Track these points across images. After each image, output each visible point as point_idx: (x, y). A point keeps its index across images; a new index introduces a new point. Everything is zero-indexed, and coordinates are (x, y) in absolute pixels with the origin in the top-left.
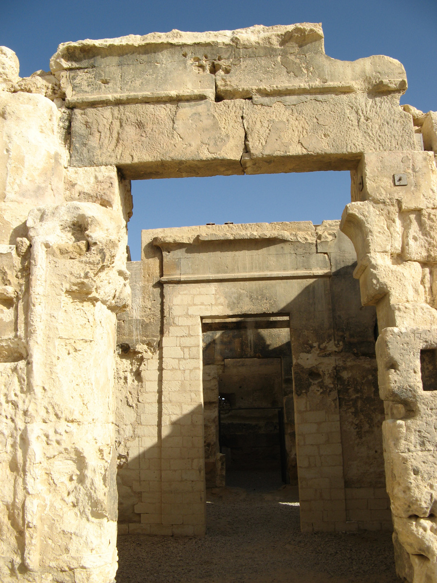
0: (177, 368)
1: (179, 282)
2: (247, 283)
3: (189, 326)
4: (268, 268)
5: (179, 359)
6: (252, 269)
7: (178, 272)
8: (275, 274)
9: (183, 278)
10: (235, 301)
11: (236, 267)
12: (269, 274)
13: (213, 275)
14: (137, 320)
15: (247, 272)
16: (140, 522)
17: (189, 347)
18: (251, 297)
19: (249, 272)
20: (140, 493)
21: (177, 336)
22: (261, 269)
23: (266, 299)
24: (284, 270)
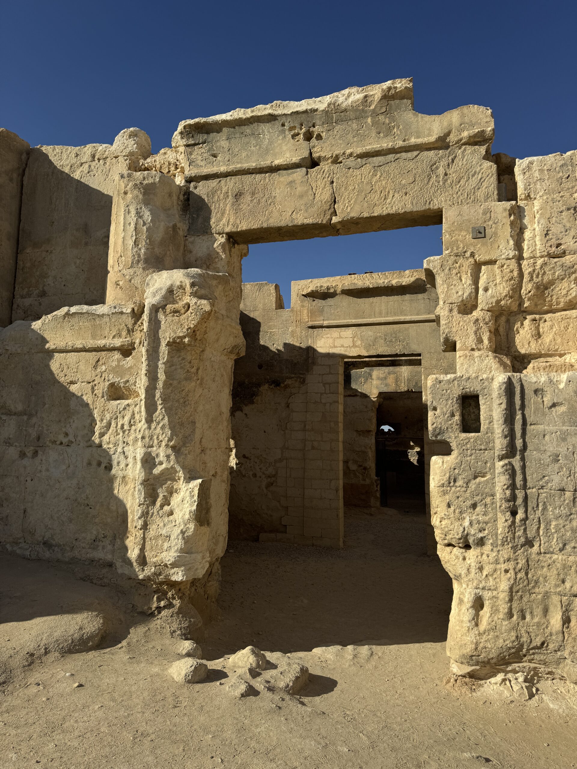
0: (319, 401)
1: (322, 327)
2: (383, 327)
3: (330, 366)
4: (402, 313)
5: (322, 394)
6: (388, 314)
7: (322, 318)
8: (408, 318)
9: (326, 323)
10: (371, 343)
11: (373, 313)
12: (402, 318)
13: (353, 321)
14: (287, 360)
15: (382, 317)
16: (286, 532)
17: (330, 384)
18: (386, 339)
19: (385, 317)
20: (287, 508)
21: (320, 374)
22: (395, 315)
23: (400, 341)
24: (418, 314)
